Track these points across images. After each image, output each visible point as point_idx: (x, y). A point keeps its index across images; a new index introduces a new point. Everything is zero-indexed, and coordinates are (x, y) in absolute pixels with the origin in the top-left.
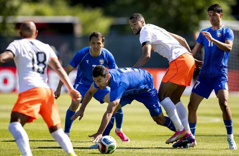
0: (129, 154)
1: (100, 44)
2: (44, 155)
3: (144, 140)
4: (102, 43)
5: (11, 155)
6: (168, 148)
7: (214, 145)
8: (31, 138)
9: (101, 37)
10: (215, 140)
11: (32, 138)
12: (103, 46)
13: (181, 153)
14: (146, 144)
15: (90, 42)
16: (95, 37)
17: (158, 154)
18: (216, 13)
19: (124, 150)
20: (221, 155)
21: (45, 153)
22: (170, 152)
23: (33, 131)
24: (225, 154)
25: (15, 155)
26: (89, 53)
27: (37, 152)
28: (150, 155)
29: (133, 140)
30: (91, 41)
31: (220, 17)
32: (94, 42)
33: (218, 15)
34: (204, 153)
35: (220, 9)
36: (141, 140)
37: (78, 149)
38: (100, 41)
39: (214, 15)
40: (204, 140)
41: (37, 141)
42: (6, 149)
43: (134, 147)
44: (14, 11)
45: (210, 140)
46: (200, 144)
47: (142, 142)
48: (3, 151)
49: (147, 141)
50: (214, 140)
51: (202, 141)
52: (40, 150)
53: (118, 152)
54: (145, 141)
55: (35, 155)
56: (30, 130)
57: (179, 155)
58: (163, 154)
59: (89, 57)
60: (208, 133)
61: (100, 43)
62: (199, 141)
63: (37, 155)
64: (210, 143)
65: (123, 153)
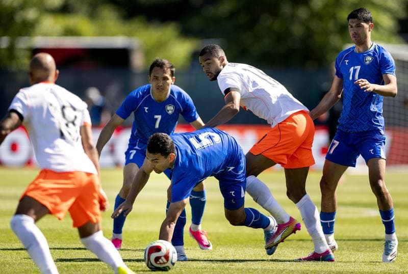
0: (223, 270)
1: (168, 79)
2: (79, 272)
3: (249, 247)
4: (170, 78)
5: (23, 272)
6: (289, 261)
7: (368, 256)
8: (57, 244)
9: (168, 68)
10: (369, 248)
11: (59, 243)
12: (173, 83)
13: (312, 269)
14: (252, 254)
15: (150, 76)
16: (159, 68)
17: (273, 271)
18: (362, 24)
19: (215, 265)
20: (381, 272)
21: (81, 269)
22: (293, 268)
23: (60, 231)
24: (387, 271)
25: (29, 272)
26: (150, 95)
27: (67, 267)
28: (260, 272)
29: (231, 247)
30: (152, 75)
31: (368, 30)
32: (157, 75)
33: (366, 25)
34: (350, 269)
35: (369, 16)
36: (244, 248)
37: (137, 263)
38: (168, 75)
39: (359, 26)
40: (351, 247)
41: (67, 249)
42: (15, 262)
43: (231, 258)
44: (28, 28)
45: (361, 247)
46: (344, 254)
47: (247, 250)
48: (10, 265)
49: (253, 248)
50: (368, 246)
51: (348, 249)
52: (72, 265)
53: (205, 268)
54: (251, 249)
55: (64, 273)
56: (55, 230)
57: (308, 272)
58: (282, 271)
59: (149, 101)
60: (357, 234)
61: (167, 77)
62: (343, 249)
63: (68, 273)
64: (361, 251)
65: (213, 269)
